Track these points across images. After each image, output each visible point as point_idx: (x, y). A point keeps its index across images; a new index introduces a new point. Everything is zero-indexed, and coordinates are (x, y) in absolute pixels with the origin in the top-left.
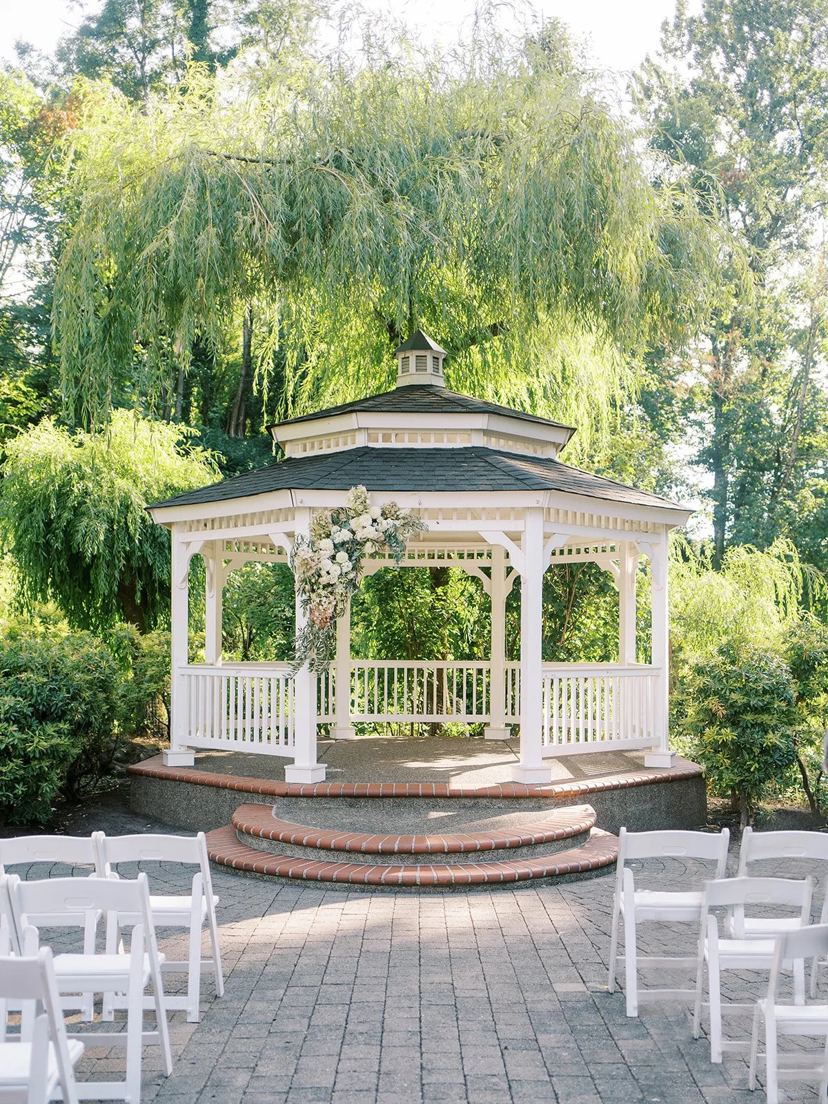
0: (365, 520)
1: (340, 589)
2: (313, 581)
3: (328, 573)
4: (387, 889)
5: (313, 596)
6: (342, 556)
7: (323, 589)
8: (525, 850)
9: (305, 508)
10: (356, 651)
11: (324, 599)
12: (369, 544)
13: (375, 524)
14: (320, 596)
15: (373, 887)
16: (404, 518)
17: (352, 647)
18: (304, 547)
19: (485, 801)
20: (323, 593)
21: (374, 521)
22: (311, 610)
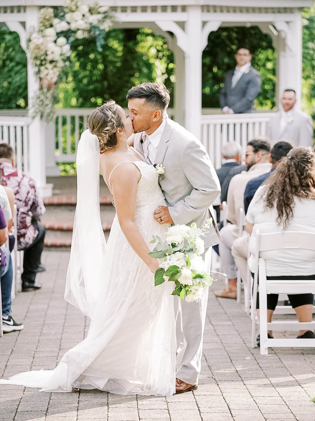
0: (77, 15)
2: (42, 58)
3: (52, 52)
5: (42, 69)
9: (34, 6)
12: (79, 32)
13: (85, 19)
14: (47, 69)
16: (104, 13)
20: (50, 67)
21: (84, 16)
22: (41, 79)
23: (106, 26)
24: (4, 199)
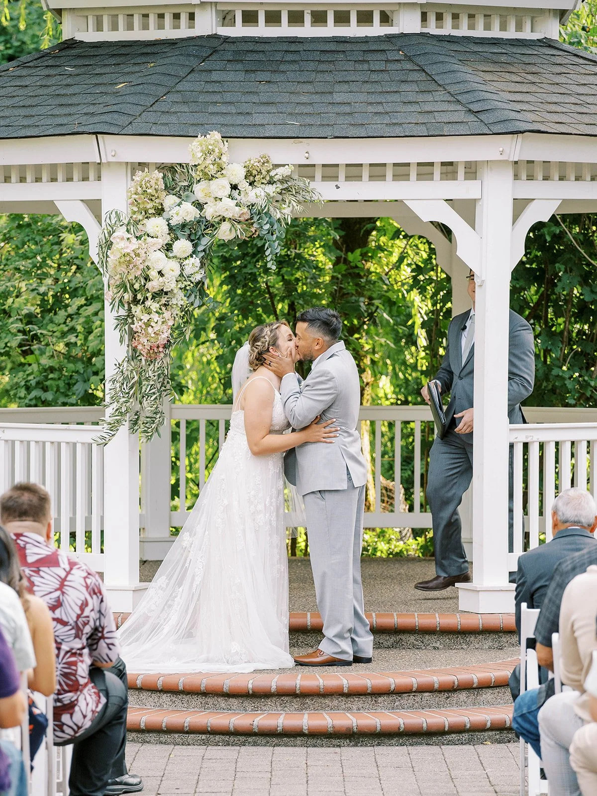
0: (220, 186)
1: (180, 299)
2: (137, 286)
3: (160, 273)
4: (259, 740)
5: (137, 310)
6: (183, 246)
7: (153, 298)
8: (463, 696)
9: (120, 163)
11: (155, 317)
12: (225, 226)
13: (235, 193)
14: (148, 311)
15: (242, 739)
16: (282, 181)
18: (121, 232)
19: (412, 639)
20: (154, 306)
21: (234, 187)
22: (132, 334)
23: (287, 211)
24: (14, 621)
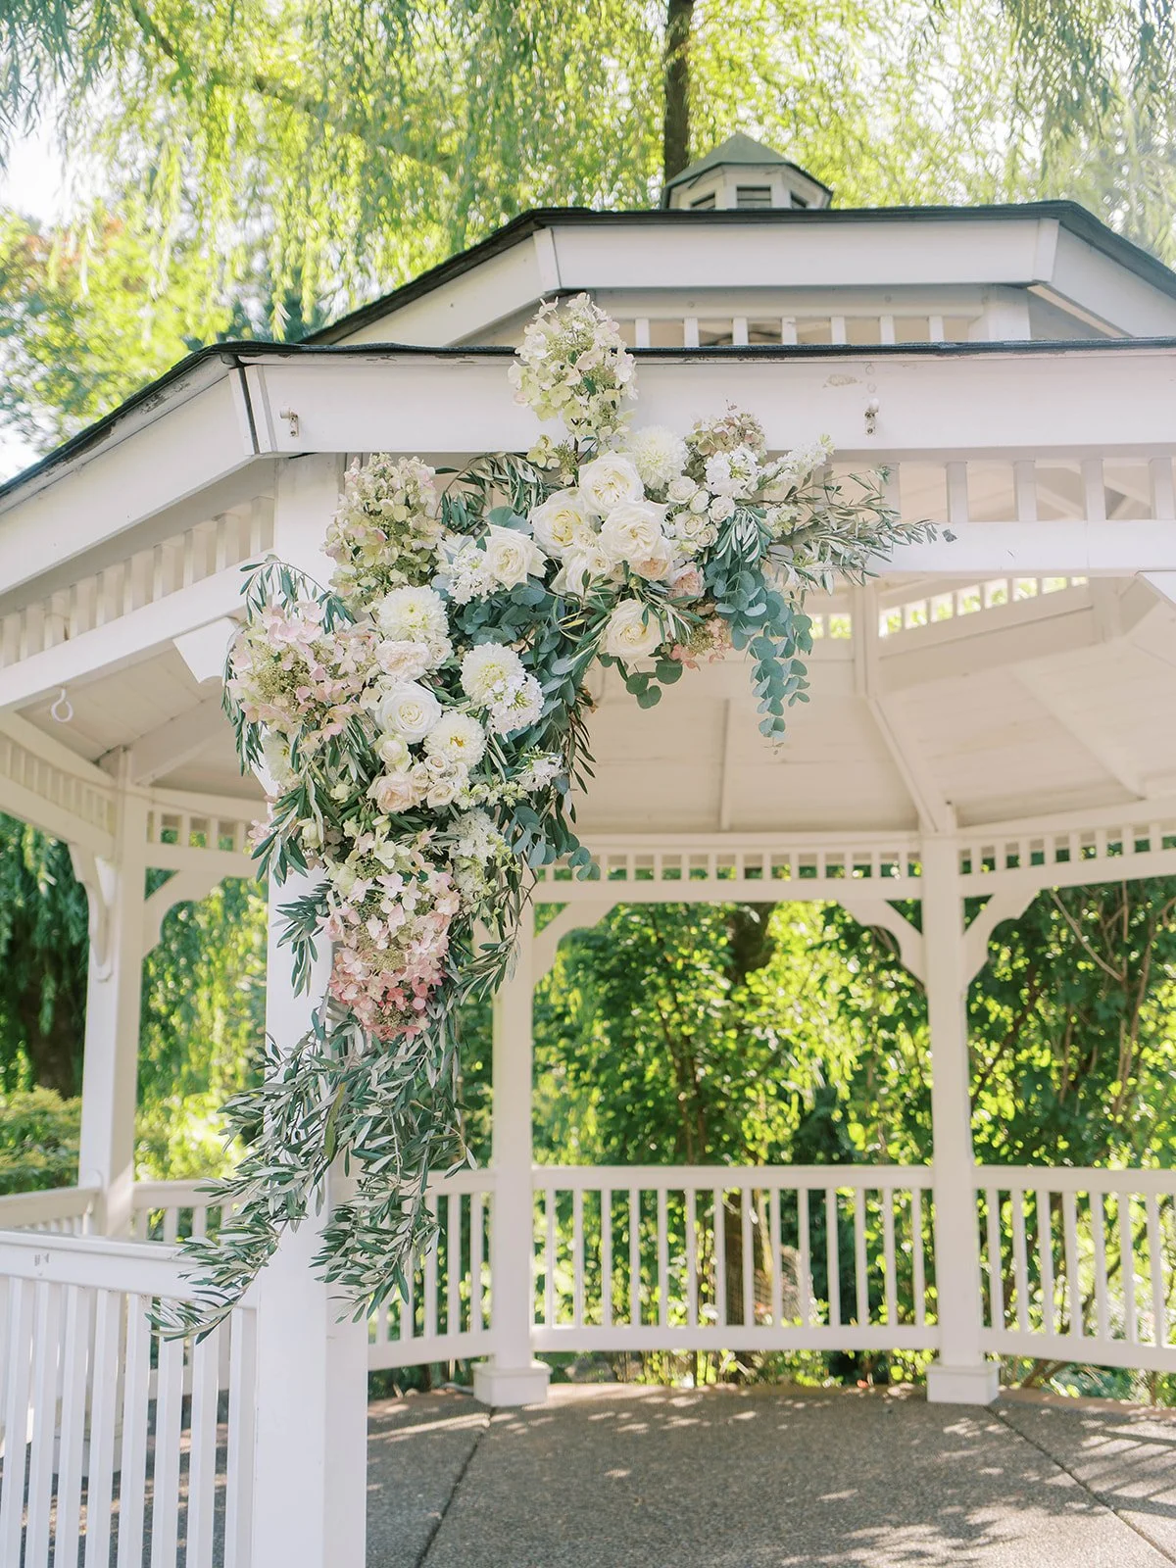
1: (478, 841)
2: (341, 794)
3: (417, 751)
6: (493, 667)
9: (318, 457)
10: (545, 1139)
11: (396, 889)
12: (628, 611)
17: (537, 1129)
20: (392, 853)
